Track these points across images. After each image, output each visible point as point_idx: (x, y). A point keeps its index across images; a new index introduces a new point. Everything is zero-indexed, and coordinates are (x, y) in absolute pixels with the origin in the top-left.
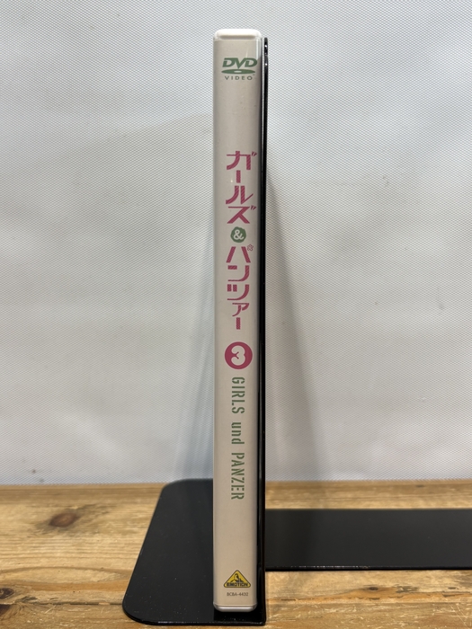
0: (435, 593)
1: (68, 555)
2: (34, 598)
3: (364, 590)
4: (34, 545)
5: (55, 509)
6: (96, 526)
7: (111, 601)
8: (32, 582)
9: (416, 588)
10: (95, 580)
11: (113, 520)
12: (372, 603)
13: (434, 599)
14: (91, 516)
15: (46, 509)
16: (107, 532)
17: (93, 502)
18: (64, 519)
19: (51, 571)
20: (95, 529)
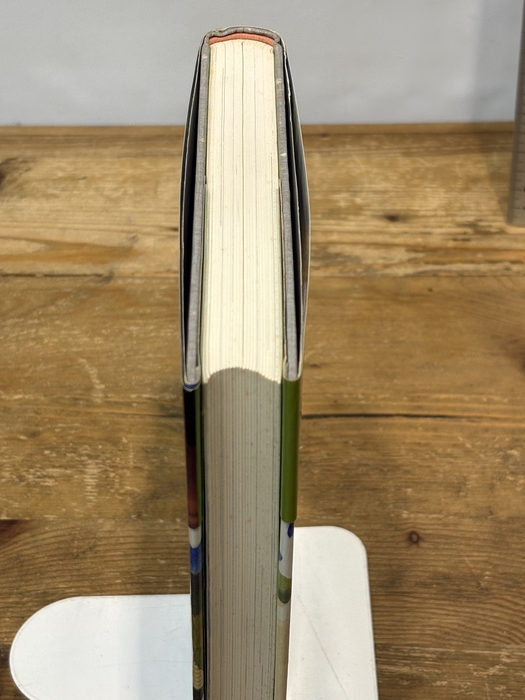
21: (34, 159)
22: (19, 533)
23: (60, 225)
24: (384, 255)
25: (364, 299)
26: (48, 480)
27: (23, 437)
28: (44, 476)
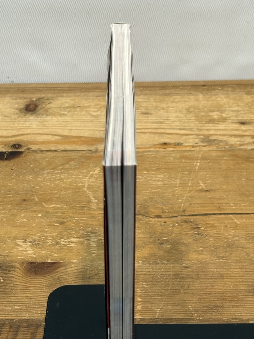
0: (189, 146)
2: (31, 148)
3: (161, 144)
4: (22, 122)
6: (47, 111)
7: (62, 150)
8: (28, 141)
9: (182, 144)
11: (54, 108)
12: (163, 150)
16: (54, 115)
18: (31, 107)
19: (34, 135)
21: (53, 98)
22: (58, 268)
23: (69, 128)
24: (240, 140)
25: (231, 160)
26: (71, 244)
27: (56, 224)
28: (69, 242)
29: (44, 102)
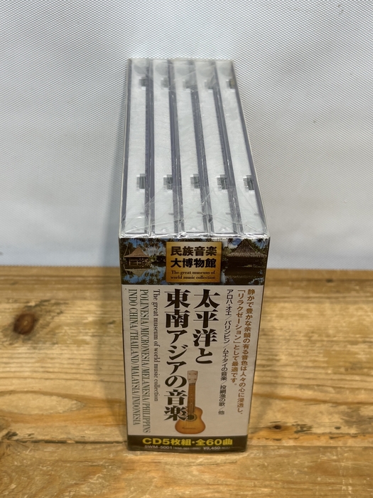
0: (324, 434)
1: (35, 375)
2: (15, 434)
3: (269, 428)
4: (5, 360)
5: (16, 306)
6: (53, 333)
7: (77, 439)
8: (10, 413)
9: (310, 427)
10: (60, 409)
11: (68, 325)
12: (275, 445)
13: (322, 442)
14: (48, 318)
15: (7, 306)
16: (64, 342)
17: (48, 295)
18: (25, 323)
19: (24, 396)
20: (53, 338)
29: (50, 311)
